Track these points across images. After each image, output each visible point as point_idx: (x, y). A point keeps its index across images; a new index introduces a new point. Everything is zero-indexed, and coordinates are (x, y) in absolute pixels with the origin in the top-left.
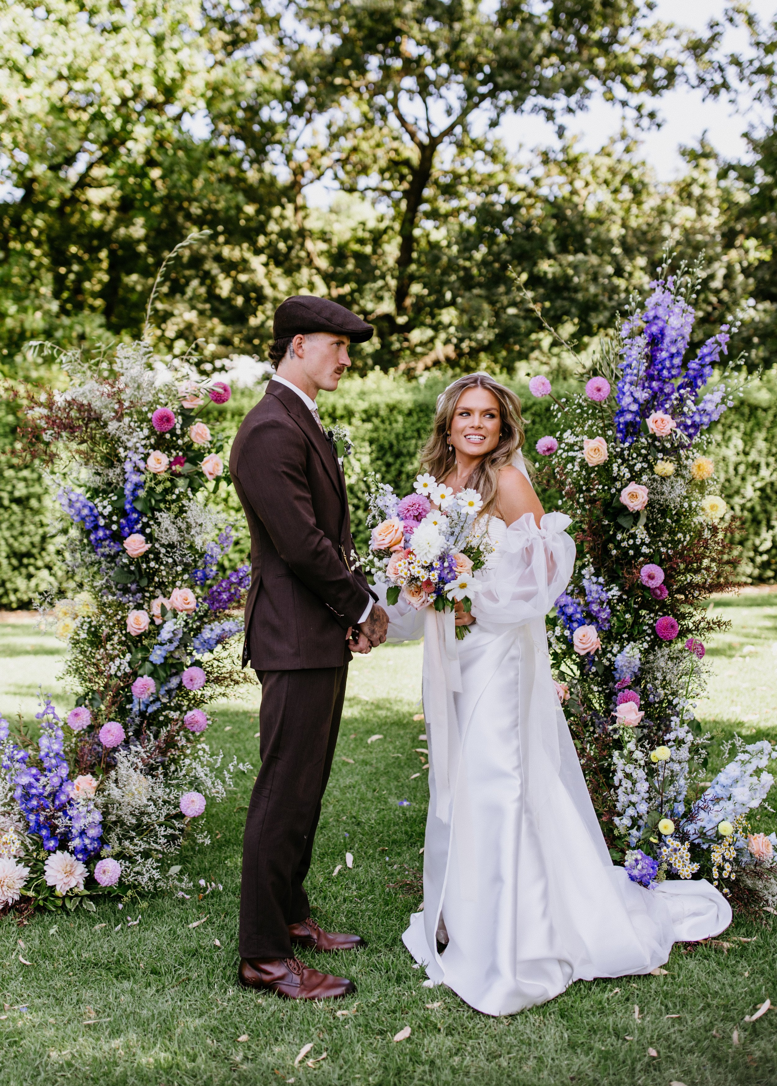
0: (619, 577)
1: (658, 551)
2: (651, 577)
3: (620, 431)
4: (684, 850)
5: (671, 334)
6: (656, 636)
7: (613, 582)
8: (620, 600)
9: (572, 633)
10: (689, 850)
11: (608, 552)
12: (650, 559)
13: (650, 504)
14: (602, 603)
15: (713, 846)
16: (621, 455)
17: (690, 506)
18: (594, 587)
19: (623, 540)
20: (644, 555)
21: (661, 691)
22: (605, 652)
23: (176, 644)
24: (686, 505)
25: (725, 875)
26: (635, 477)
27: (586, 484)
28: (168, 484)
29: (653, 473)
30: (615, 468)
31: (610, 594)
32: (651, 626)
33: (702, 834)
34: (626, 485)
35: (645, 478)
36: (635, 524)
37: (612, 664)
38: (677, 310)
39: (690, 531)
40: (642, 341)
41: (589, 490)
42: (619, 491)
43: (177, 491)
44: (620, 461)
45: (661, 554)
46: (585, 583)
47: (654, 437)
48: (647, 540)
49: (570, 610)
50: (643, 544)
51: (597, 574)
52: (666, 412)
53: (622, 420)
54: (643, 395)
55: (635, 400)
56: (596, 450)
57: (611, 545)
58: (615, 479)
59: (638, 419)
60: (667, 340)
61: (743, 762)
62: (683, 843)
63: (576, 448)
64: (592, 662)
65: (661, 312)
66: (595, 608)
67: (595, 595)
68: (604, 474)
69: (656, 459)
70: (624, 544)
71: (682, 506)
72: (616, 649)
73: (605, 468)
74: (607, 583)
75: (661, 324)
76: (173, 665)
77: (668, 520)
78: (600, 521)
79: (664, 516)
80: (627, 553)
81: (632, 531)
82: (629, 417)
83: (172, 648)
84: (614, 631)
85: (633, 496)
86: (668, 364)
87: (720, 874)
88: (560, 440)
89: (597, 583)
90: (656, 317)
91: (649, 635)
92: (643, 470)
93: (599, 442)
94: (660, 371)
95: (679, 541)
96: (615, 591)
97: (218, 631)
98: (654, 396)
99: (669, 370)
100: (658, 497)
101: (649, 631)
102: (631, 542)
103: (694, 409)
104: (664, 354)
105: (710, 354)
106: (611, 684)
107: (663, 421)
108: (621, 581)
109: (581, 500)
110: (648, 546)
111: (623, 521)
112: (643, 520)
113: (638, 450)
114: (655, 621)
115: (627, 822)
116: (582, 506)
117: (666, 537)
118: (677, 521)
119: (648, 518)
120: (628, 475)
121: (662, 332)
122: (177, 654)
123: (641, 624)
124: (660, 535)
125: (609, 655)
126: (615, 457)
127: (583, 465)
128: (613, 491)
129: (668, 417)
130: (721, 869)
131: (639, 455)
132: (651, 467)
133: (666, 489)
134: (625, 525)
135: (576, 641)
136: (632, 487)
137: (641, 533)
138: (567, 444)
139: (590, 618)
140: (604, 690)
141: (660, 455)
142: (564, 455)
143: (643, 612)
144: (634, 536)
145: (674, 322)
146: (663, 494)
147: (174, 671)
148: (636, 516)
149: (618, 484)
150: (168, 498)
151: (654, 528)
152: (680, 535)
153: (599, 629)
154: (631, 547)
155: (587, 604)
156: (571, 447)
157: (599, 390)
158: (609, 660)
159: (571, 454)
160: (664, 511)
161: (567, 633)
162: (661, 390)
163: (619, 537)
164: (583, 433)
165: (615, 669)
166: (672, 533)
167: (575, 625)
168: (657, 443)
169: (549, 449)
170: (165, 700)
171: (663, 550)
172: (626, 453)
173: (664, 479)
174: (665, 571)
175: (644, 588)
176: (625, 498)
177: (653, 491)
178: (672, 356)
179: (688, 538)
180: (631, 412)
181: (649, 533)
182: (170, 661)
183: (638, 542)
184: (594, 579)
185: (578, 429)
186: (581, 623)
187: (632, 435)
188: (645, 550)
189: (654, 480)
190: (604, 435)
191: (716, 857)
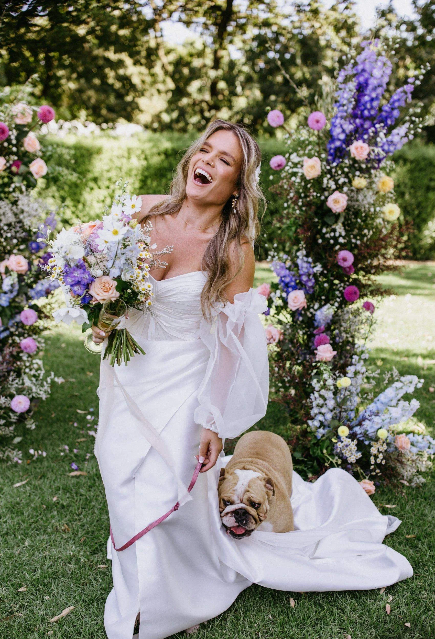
0: (322, 258)
1: (349, 242)
2: (345, 260)
3: (331, 155)
4: (353, 445)
5: (373, 82)
6: (344, 298)
7: (317, 261)
8: (322, 273)
9: (287, 295)
10: (356, 445)
11: (316, 240)
12: (343, 247)
13: (348, 208)
14: (309, 275)
15: (372, 443)
16: (329, 172)
17: (375, 210)
18: (305, 265)
19: (327, 233)
20: (341, 244)
21: (344, 335)
22: (309, 308)
23: (15, 293)
24: (372, 210)
25: (379, 461)
26: (339, 188)
27: (304, 192)
28: (6, 180)
29: (351, 186)
30: (325, 180)
31: (315, 270)
32: (341, 292)
33: (365, 434)
34: (332, 193)
35: (345, 189)
36: (336, 222)
37: (313, 315)
38: (379, 64)
39: (372, 228)
40: (352, 85)
41: (306, 196)
42: (326, 198)
43: (13, 186)
44: (329, 176)
45: (352, 243)
46: (299, 262)
47: (355, 161)
48: (343, 234)
49: (288, 280)
50: (340, 236)
51: (307, 256)
52: (364, 141)
53: (333, 146)
54: (349, 127)
55: (344, 131)
56: (313, 167)
57: (318, 236)
58: (324, 190)
59: (344, 146)
60: (370, 87)
61: (397, 389)
62: (353, 440)
63: (299, 166)
64: (300, 314)
65: (367, 67)
66: (304, 278)
67: (305, 270)
68: (317, 186)
69: (354, 176)
70: (328, 236)
71: (369, 211)
72: (316, 306)
73: (318, 181)
74: (314, 262)
75: (366, 75)
76: (16, 307)
77: (359, 220)
78: (311, 219)
79: (356, 218)
80: (329, 242)
81: (333, 227)
82: (338, 143)
83: (12, 296)
84: (316, 294)
85: (336, 201)
86: (368, 106)
87: (375, 461)
88: (288, 160)
89: (307, 262)
90: (363, 70)
91: (339, 298)
92: (344, 183)
93: (315, 161)
94: (362, 111)
95: (365, 235)
96: (318, 268)
97: (46, 286)
98: (356, 130)
99: (369, 110)
100: (353, 203)
101: (339, 295)
102: (332, 234)
103: (384, 140)
104: (367, 98)
105: (398, 100)
106: (311, 329)
107: (362, 148)
108: (324, 261)
109: (300, 204)
110: (344, 238)
111: (327, 220)
112: (342, 220)
113: (342, 168)
114: (344, 288)
115: (317, 424)
116: (300, 208)
117: (356, 231)
118: (364, 221)
119: (345, 218)
120: (334, 187)
121: (366, 83)
122: (17, 300)
123: (334, 290)
124: (352, 230)
125: (312, 310)
126: (326, 173)
127: (303, 177)
128: (323, 198)
129: (366, 145)
130: (376, 457)
131: (343, 172)
132: (350, 182)
133: (360, 197)
134: (329, 223)
135: (290, 301)
136: (337, 195)
137: (339, 228)
138: (293, 163)
139: (300, 285)
140: (306, 332)
141: (358, 173)
142: (290, 171)
143: (336, 282)
144: (334, 231)
145: (377, 73)
146: (357, 201)
147: (17, 311)
148: (337, 217)
149: (326, 193)
150: (6, 190)
151: (348, 225)
152: (366, 231)
153: (306, 293)
154: (332, 238)
155: (300, 276)
156: (296, 165)
157: (318, 122)
158: (311, 313)
159: (295, 170)
160: (357, 213)
161: (284, 295)
162: (362, 125)
163: (324, 230)
164: (304, 155)
165: (315, 320)
166: (361, 229)
167: (290, 289)
168: (356, 165)
169: (279, 166)
170: (12, 330)
171: (354, 241)
172: (333, 170)
173: (359, 190)
174: (354, 255)
175: (339, 267)
176: (330, 203)
177: (350, 199)
178: (372, 100)
179: (371, 233)
180: (339, 140)
181: (345, 229)
182: (13, 304)
183: (337, 234)
184: (305, 259)
185: (301, 152)
186: (294, 288)
187: (340, 157)
188: (341, 240)
189: (352, 191)
190: (319, 156)
191: (373, 451)
